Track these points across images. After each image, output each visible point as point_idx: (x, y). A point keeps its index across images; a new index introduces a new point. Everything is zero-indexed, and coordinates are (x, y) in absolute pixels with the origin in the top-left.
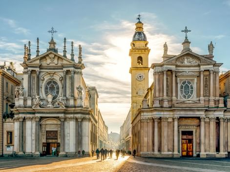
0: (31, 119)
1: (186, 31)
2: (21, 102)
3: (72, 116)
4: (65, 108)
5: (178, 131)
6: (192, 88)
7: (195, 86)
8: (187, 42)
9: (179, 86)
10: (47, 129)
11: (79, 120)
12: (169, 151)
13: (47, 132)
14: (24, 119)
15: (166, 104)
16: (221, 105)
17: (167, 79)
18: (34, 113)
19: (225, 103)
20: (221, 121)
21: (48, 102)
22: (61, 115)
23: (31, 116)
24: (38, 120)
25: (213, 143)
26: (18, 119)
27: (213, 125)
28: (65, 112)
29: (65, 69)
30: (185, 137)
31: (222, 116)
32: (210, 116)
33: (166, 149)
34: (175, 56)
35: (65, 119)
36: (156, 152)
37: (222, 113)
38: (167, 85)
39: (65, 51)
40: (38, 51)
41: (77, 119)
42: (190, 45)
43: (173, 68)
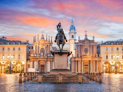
0: (36, 61)
1: (86, 32)
2: (33, 55)
3: (49, 60)
4: (47, 57)
5: (83, 65)
6: (88, 50)
7: (89, 50)
8: (86, 36)
9: (84, 50)
10: (41, 64)
11: (51, 61)
12: (80, 71)
13: (41, 65)
14: (34, 61)
15: (79, 56)
16: (97, 56)
17: (80, 47)
18: (37, 59)
19: (98, 56)
20: (97, 61)
21: (41, 55)
22: (46, 60)
23: (36, 60)
24: (38, 61)
25: (94, 68)
26: (32, 61)
27: (94, 63)
28: (47, 59)
29: (47, 45)
30: (85, 67)
31: (97, 60)
32: (93, 60)
33: (79, 71)
34: (82, 40)
35: (47, 61)
36: (76, 72)
37: (97, 59)
38: (80, 50)
39: (47, 39)
40: (38, 39)
41: (50, 61)
42: (87, 36)
43: (82, 44)
